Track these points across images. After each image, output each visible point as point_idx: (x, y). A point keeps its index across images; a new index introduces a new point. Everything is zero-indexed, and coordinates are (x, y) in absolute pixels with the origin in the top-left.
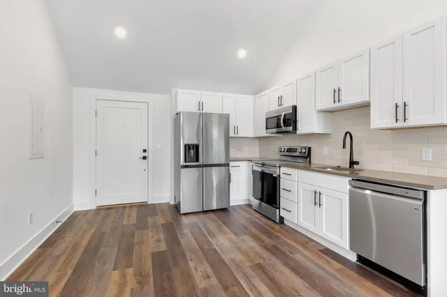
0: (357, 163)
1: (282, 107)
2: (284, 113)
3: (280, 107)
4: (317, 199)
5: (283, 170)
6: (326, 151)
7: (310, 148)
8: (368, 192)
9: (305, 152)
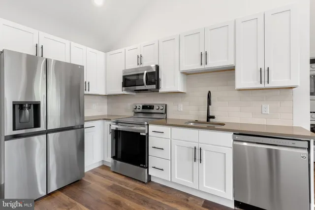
0: (213, 117)
1: (141, 66)
2: (145, 72)
3: (139, 66)
4: (197, 155)
5: (152, 128)
6: (181, 107)
7: (166, 105)
8: (245, 144)
9: (162, 109)
